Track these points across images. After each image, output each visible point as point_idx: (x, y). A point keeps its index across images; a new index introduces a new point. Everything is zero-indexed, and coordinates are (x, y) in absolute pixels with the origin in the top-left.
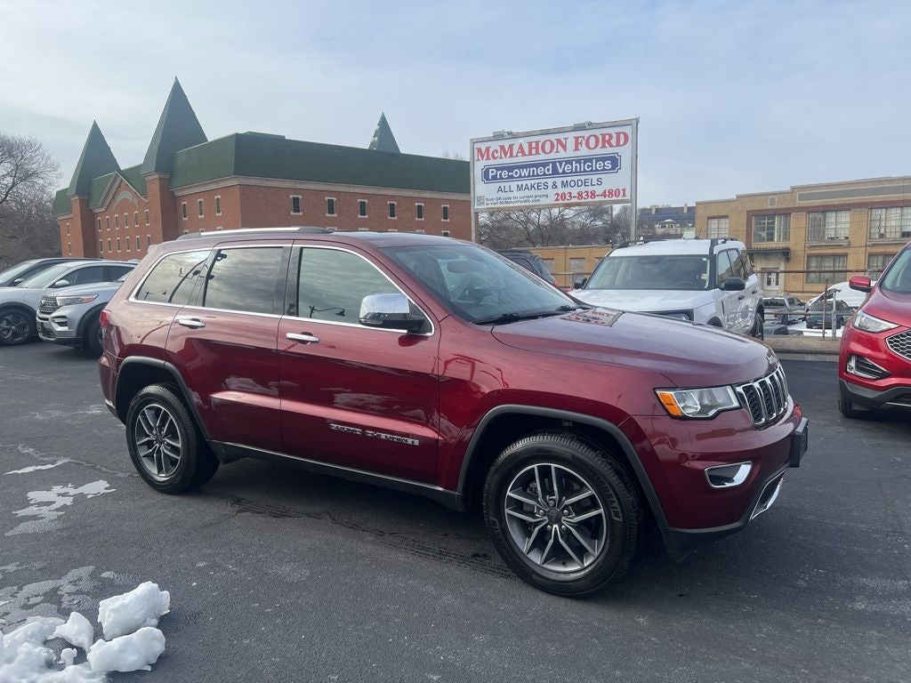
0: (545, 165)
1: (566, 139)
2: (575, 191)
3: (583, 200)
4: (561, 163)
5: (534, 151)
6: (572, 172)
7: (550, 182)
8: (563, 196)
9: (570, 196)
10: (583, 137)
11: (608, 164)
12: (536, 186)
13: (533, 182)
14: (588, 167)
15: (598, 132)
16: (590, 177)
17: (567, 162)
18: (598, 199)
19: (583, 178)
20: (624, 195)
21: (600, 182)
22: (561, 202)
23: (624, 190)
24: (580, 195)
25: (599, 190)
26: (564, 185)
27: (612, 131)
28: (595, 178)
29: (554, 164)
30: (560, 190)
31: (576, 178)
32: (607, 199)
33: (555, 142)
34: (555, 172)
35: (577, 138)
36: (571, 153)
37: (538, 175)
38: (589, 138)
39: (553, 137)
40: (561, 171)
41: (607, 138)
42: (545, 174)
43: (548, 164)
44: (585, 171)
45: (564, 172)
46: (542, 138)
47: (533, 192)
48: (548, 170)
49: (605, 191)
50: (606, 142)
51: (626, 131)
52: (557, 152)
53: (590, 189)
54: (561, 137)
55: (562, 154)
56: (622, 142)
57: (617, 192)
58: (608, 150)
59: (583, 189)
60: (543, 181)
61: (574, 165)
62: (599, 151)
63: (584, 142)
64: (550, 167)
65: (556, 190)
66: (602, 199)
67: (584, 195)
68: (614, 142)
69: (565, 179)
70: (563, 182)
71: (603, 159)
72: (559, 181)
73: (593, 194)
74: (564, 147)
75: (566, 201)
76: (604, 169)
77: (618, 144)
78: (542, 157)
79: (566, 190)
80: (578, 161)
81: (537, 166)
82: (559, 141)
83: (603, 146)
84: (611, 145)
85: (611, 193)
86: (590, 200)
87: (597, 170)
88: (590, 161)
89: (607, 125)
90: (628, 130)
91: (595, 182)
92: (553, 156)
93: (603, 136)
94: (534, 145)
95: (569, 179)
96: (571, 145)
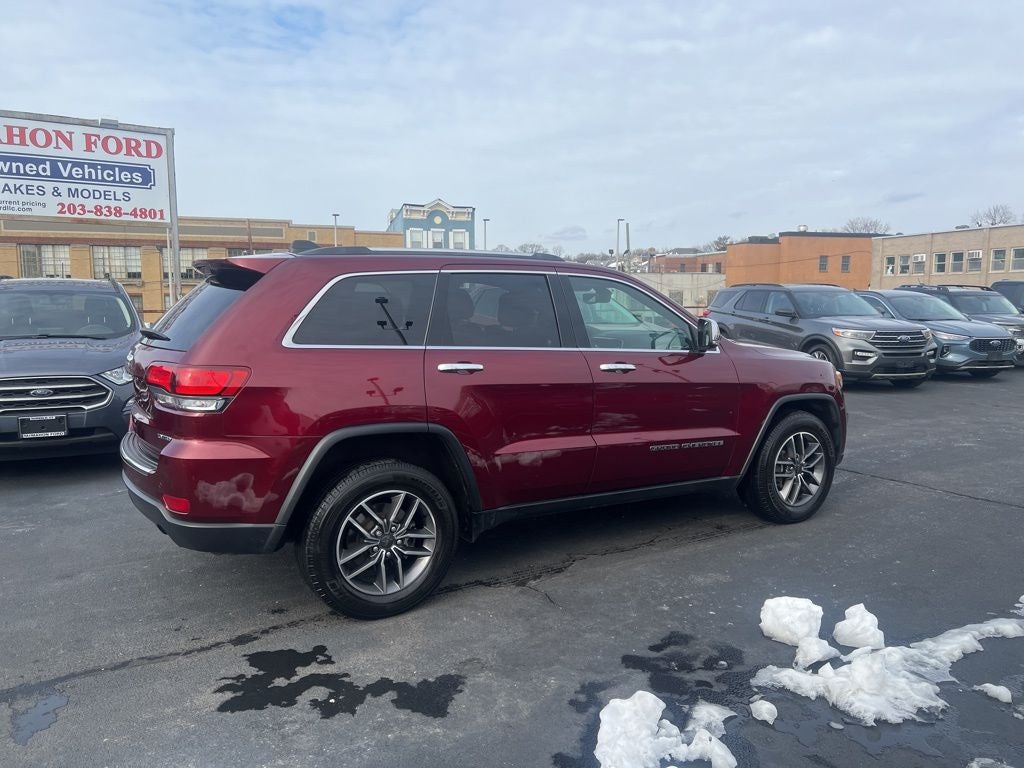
0: (38, 162)
1: (71, 133)
2: (90, 204)
3: (103, 217)
4: (65, 164)
5: (17, 140)
6: (83, 178)
7: (49, 186)
8: (72, 208)
9: (83, 209)
10: (98, 136)
11: (138, 177)
12: (23, 189)
13: (18, 183)
14: (109, 175)
15: (120, 135)
16: (112, 189)
17: (75, 165)
18: (124, 218)
19: (102, 189)
20: (162, 217)
21: (127, 197)
22: (68, 215)
23: (161, 211)
24: (98, 210)
25: (127, 207)
26: (72, 193)
27: (141, 137)
28: (120, 191)
29: (54, 164)
30: (67, 200)
31: (91, 188)
32: (139, 219)
33: (53, 135)
34: (56, 174)
35: (88, 136)
36: (79, 152)
37: (26, 174)
38: (107, 138)
39: (50, 127)
40: (65, 175)
41: (133, 144)
42: (38, 174)
43: (43, 162)
44: (103, 180)
45: (70, 176)
46: (31, 125)
47: (18, 197)
48: (44, 170)
49: (135, 210)
50: (132, 148)
51: (160, 141)
52: (57, 147)
53: (113, 204)
54: (64, 129)
55: (65, 152)
56: (154, 152)
57: (153, 213)
58: (135, 160)
59: (102, 202)
60: (36, 184)
61: (87, 171)
62: (121, 158)
63: (99, 143)
64: (48, 167)
65: (59, 200)
66: (132, 218)
67: (104, 211)
68: (143, 150)
69: (73, 187)
70: (70, 189)
71: (131, 170)
72: (63, 187)
73: (118, 211)
74: (69, 144)
75: (76, 216)
76: (131, 182)
77: (149, 155)
78: (30, 150)
79: (77, 201)
80: (93, 166)
81: (25, 161)
82: (59, 134)
83: (128, 153)
84: (139, 155)
85: (143, 212)
86: (113, 217)
87: (121, 181)
88: (112, 168)
89: (132, 128)
90: (161, 140)
91: (119, 196)
92: (50, 151)
93: (128, 141)
94: (16, 131)
95: (80, 187)
96: (79, 141)
